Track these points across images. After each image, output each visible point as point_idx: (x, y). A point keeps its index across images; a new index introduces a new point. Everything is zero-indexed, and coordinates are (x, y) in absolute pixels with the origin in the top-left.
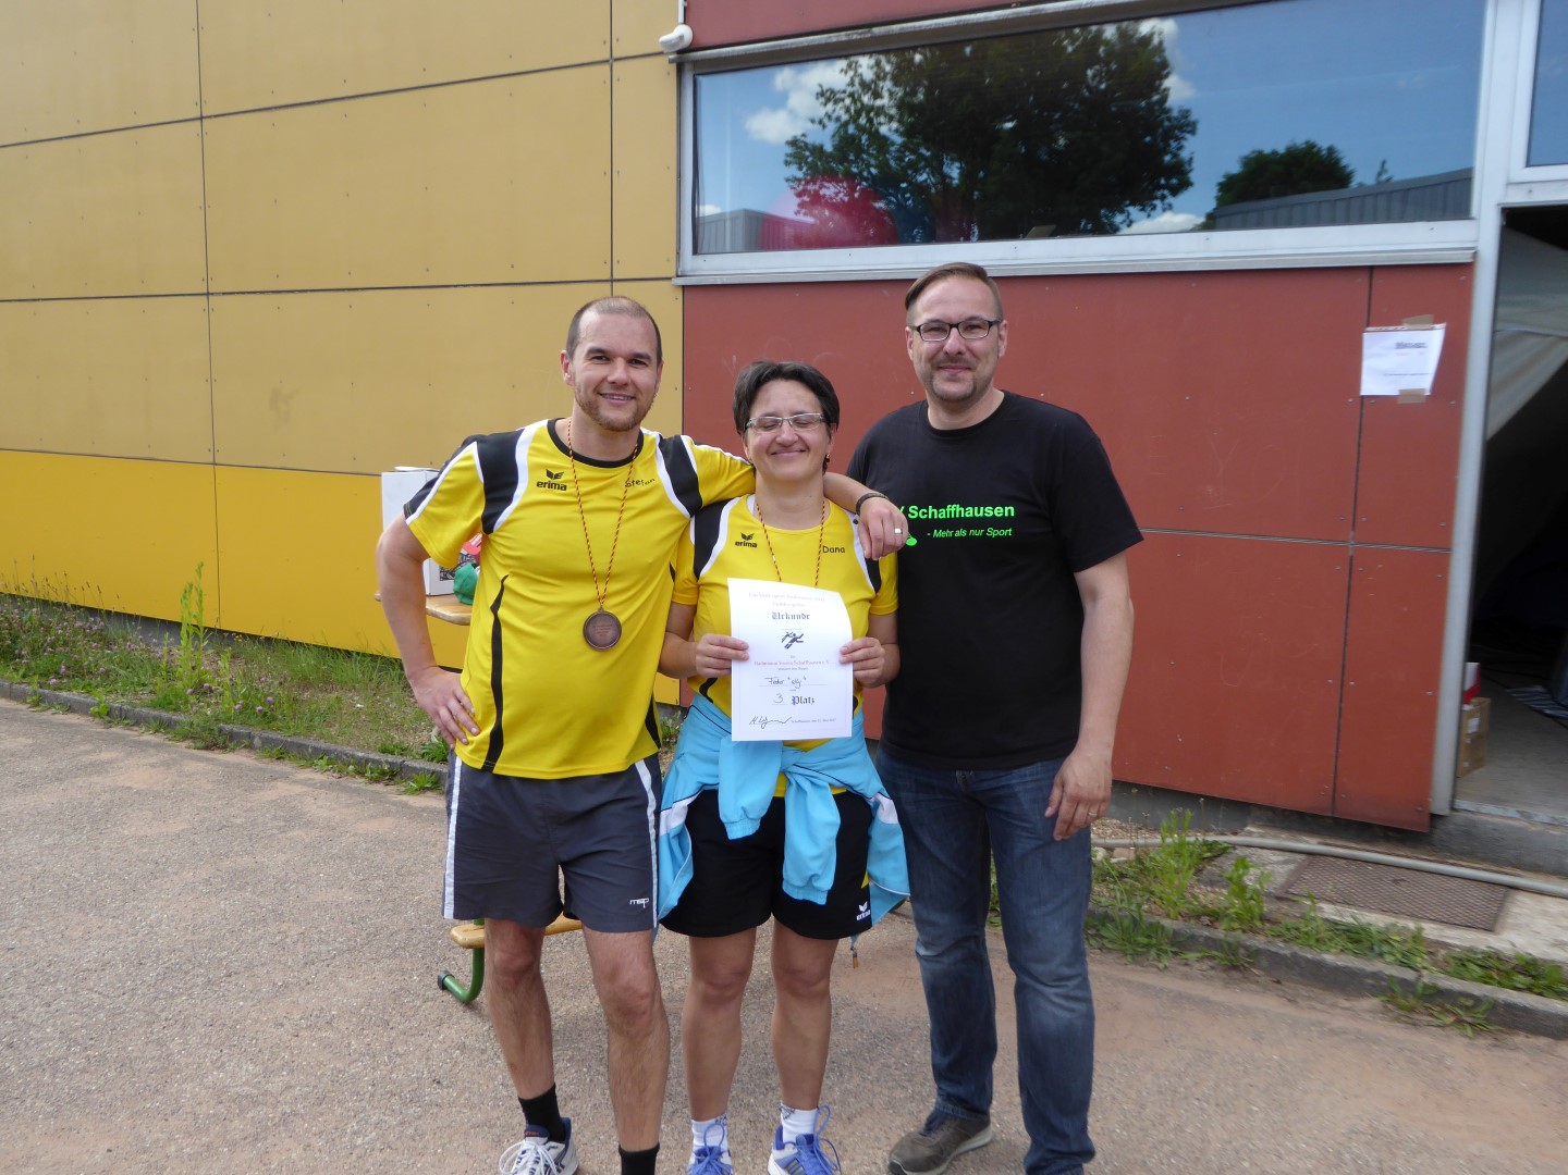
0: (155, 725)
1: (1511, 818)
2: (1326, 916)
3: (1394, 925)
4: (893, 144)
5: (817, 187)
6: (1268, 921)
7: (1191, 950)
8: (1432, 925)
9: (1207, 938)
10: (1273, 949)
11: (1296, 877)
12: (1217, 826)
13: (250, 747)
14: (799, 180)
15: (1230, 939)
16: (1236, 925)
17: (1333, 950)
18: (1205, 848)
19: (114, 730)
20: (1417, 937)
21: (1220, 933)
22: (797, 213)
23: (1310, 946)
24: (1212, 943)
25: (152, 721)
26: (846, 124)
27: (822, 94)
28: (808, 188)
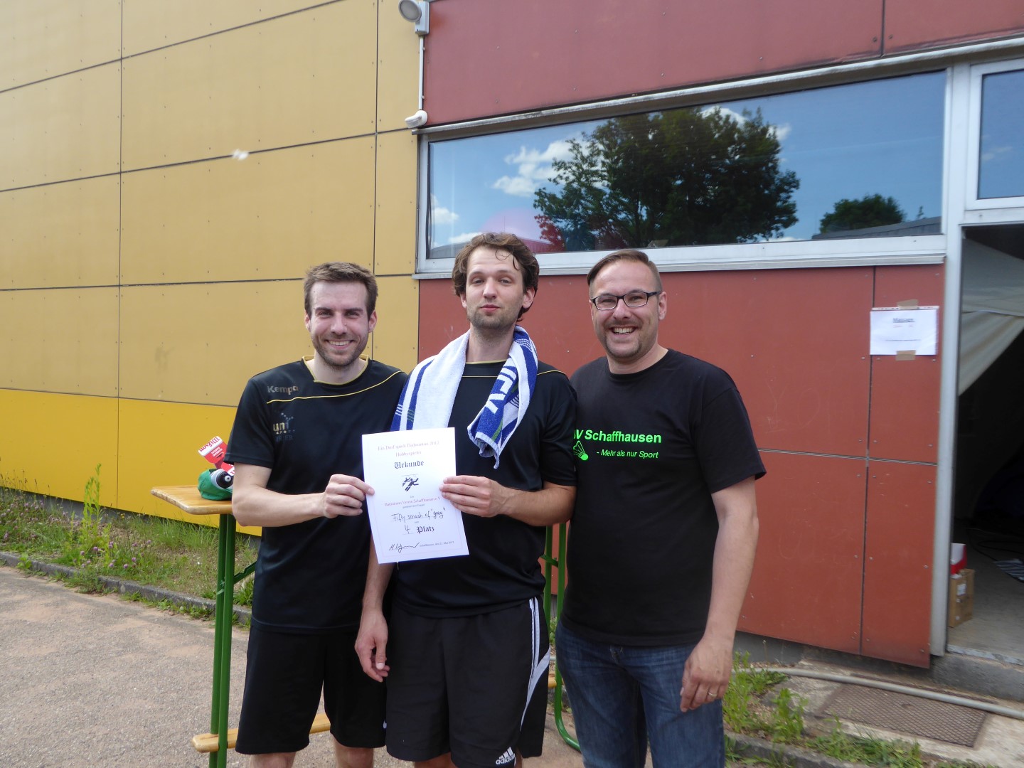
0: (58, 575)
1: (988, 659)
2: (850, 733)
3: (899, 741)
5: (552, 222)
6: (808, 735)
7: (749, 757)
8: (928, 741)
9: (761, 749)
10: (808, 758)
11: (831, 700)
12: (779, 660)
13: (118, 592)
14: (541, 217)
15: (776, 749)
16: (783, 738)
17: (853, 760)
18: (768, 677)
19: (32, 579)
20: (915, 751)
21: (769, 745)
22: (541, 238)
23: (836, 757)
24: (764, 752)
25: (57, 573)
26: (574, 181)
27: (556, 164)
28: (547, 222)
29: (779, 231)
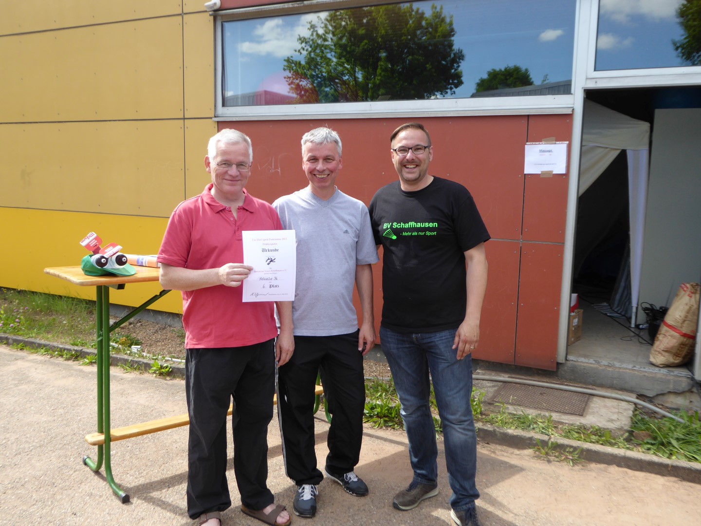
4: (333, 62)
5: (298, 81)
14: (290, 78)
22: (289, 92)
26: (311, 52)
27: (300, 39)
28: (294, 81)
29: (453, 90)
